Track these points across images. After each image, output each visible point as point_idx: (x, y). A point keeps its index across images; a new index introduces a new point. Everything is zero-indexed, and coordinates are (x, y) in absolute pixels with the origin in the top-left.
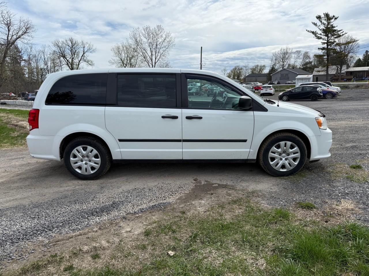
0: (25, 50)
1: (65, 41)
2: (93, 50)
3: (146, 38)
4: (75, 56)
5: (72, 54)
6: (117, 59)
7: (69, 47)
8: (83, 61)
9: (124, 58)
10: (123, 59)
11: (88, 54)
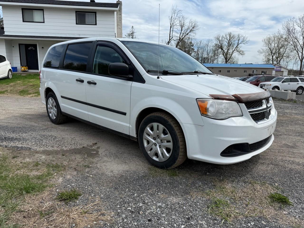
0: (196, 44)
1: (224, 36)
2: (247, 42)
3: (300, 27)
4: (231, 47)
5: (228, 46)
6: (266, 48)
7: (227, 41)
8: (236, 51)
9: (273, 47)
10: (272, 49)
11: (241, 46)
